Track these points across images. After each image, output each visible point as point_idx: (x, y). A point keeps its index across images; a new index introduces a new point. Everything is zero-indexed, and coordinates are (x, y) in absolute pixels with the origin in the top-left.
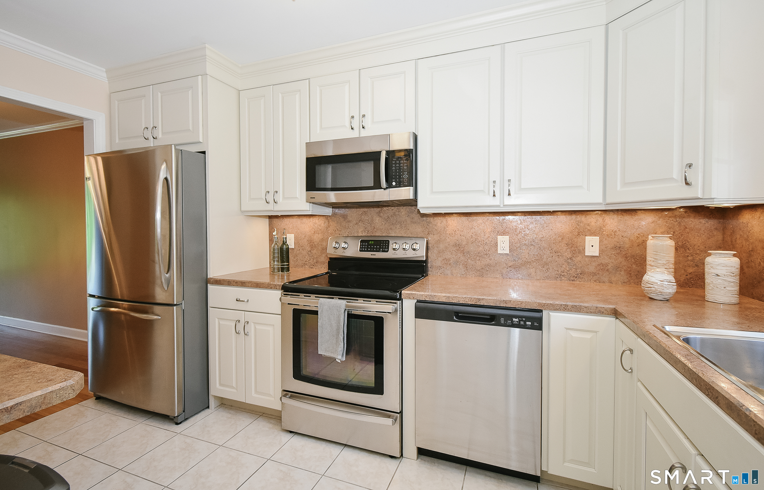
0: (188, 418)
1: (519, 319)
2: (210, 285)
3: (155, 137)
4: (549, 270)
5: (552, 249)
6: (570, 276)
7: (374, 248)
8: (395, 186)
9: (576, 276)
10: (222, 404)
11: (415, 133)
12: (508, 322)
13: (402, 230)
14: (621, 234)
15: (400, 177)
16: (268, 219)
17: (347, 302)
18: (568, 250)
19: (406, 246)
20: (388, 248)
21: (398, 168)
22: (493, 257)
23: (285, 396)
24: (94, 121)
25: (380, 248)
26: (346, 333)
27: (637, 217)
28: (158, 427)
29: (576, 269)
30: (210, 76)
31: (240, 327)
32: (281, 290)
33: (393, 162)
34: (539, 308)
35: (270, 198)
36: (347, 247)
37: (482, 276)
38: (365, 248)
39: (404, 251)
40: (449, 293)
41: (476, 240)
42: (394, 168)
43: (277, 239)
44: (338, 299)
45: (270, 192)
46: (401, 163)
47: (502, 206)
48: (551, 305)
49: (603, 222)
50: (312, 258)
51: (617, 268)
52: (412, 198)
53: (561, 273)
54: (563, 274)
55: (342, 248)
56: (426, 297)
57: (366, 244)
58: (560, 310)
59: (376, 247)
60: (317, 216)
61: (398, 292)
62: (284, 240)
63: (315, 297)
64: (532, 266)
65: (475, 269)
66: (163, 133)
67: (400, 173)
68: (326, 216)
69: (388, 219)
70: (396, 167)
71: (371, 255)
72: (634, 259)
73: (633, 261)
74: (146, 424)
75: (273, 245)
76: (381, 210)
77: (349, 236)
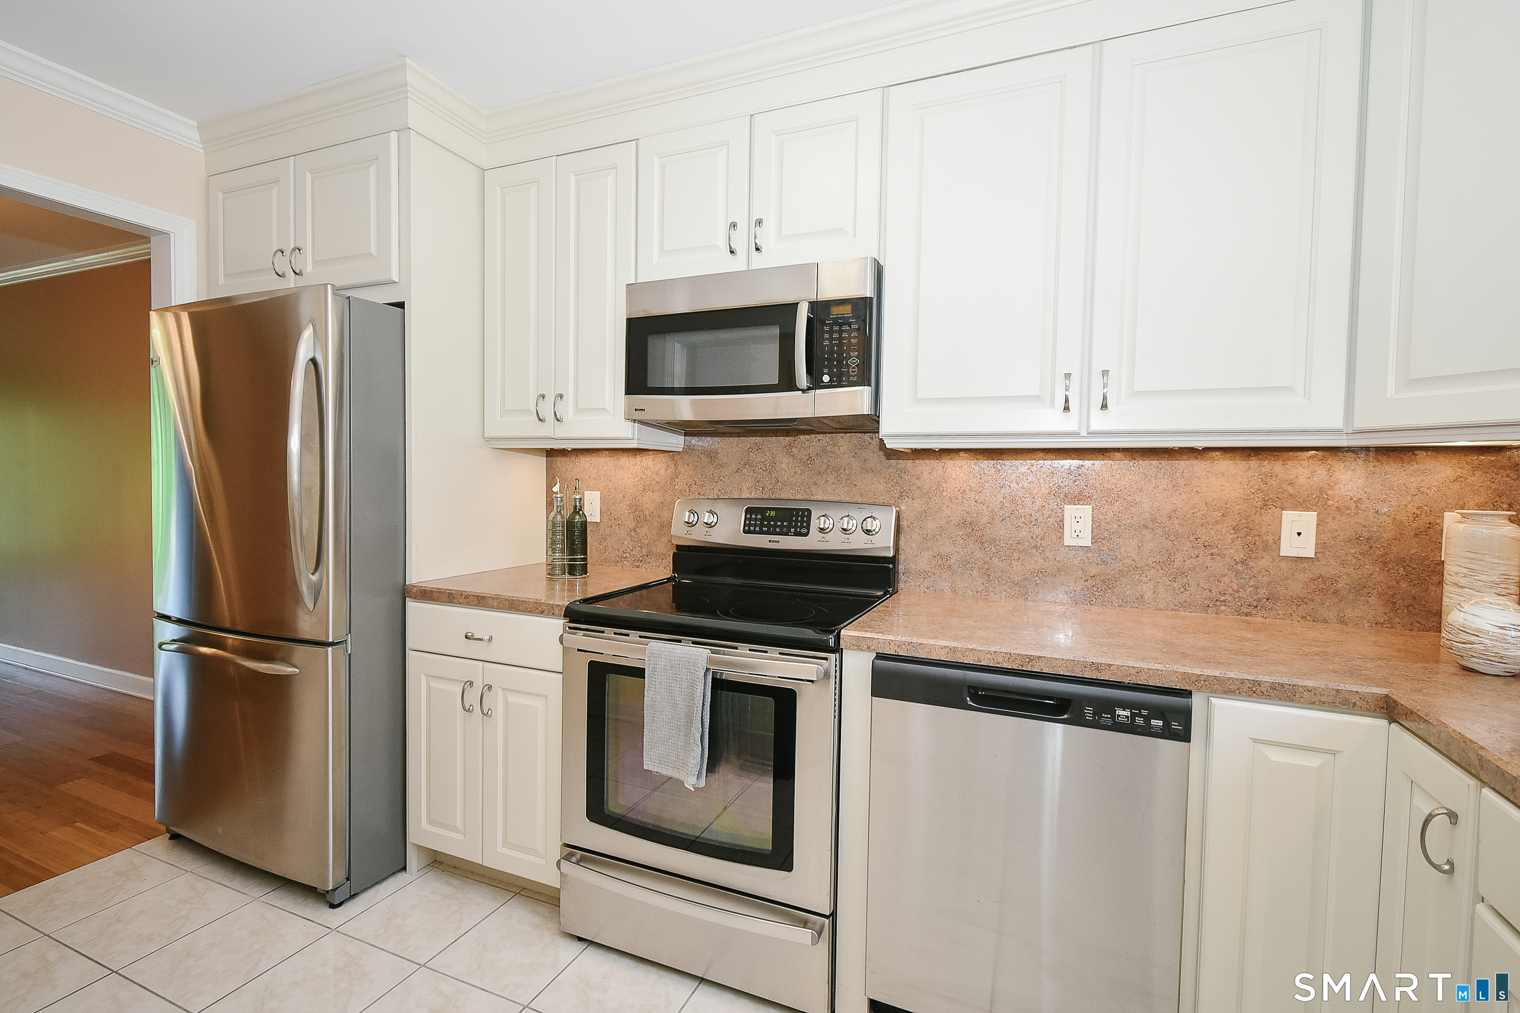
0: (358, 893)
1: (1131, 712)
2: (412, 600)
3: (297, 271)
4: (1188, 588)
5: (1197, 539)
6: (1239, 604)
7: (775, 526)
8: (830, 384)
9: (1255, 603)
10: (435, 862)
11: (878, 260)
12: (1104, 717)
13: (841, 487)
14: (1374, 508)
15: (840, 361)
16: (545, 458)
17: (712, 653)
18: (1238, 542)
19: (848, 523)
20: (808, 527)
21: (836, 342)
22: (1053, 553)
23: (567, 857)
24: (172, 235)
25: (789, 527)
26: (708, 723)
27: (1416, 466)
28: (291, 913)
29: (1256, 588)
30: (416, 132)
31: (472, 698)
32: (563, 618)
33: (825, 327)
34: (1184, 686)
35: (547, 411)
36: (717, 523)
37: (1025, 596)
38: (755, 526)
39: (846, 534)
40: (956, 638)
41: (1012, 514)
42: (826, 343)
43: (562, 501)
44: (692, 645)
45: (546, 398)
46: (844, 331)
47: (1084, 433)
48: (1215, 681)
49: (1328, 477)
50: (639, 545)
51: (1360, 589)
52: (867, 414)
53: (1219, 596)
54: (1222, 598)
55: (705, 525)
56: (899, 646)
57: (759, 516)
58: (1240, 693)
59: (780, 523)
60: (651, 453)
61: (832, 632)
62: (576, 504)
63: (640, 637)
64: (1146, 577)
65: (1007, 581)
66: (315, 263)
67: (840, 353)
68: (671, 453)
69: (809, 462)
70: (831, 339)
71: (770, 541)
72: (1404, 567)
73: (1400, 571)
74: (267, 904)
75: (552, 514)
76: (795, 440)
77: (721, 497)
